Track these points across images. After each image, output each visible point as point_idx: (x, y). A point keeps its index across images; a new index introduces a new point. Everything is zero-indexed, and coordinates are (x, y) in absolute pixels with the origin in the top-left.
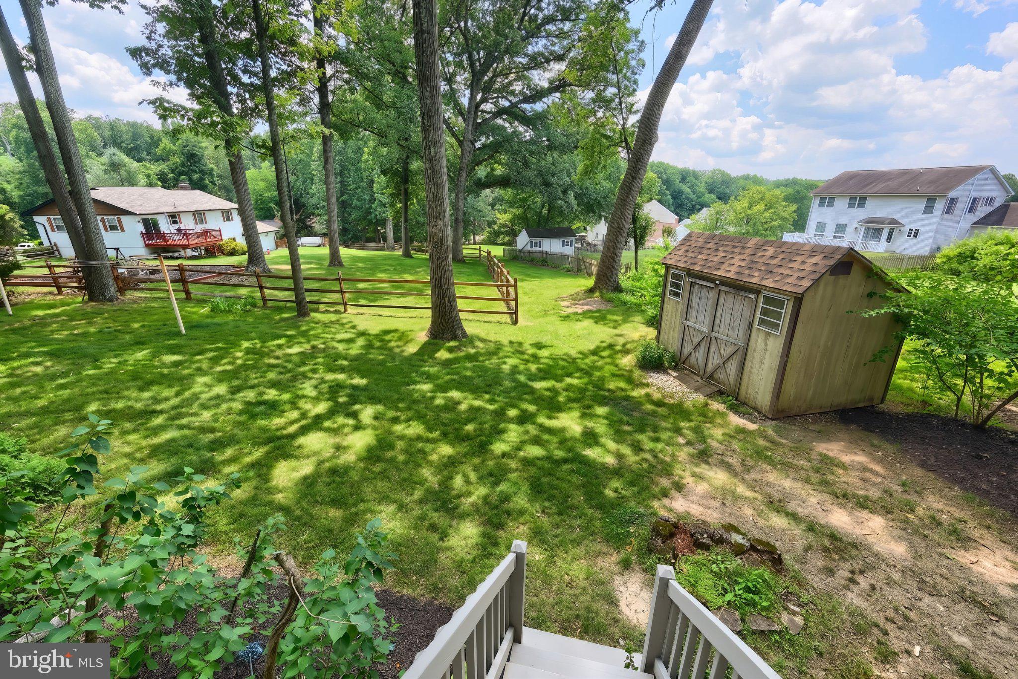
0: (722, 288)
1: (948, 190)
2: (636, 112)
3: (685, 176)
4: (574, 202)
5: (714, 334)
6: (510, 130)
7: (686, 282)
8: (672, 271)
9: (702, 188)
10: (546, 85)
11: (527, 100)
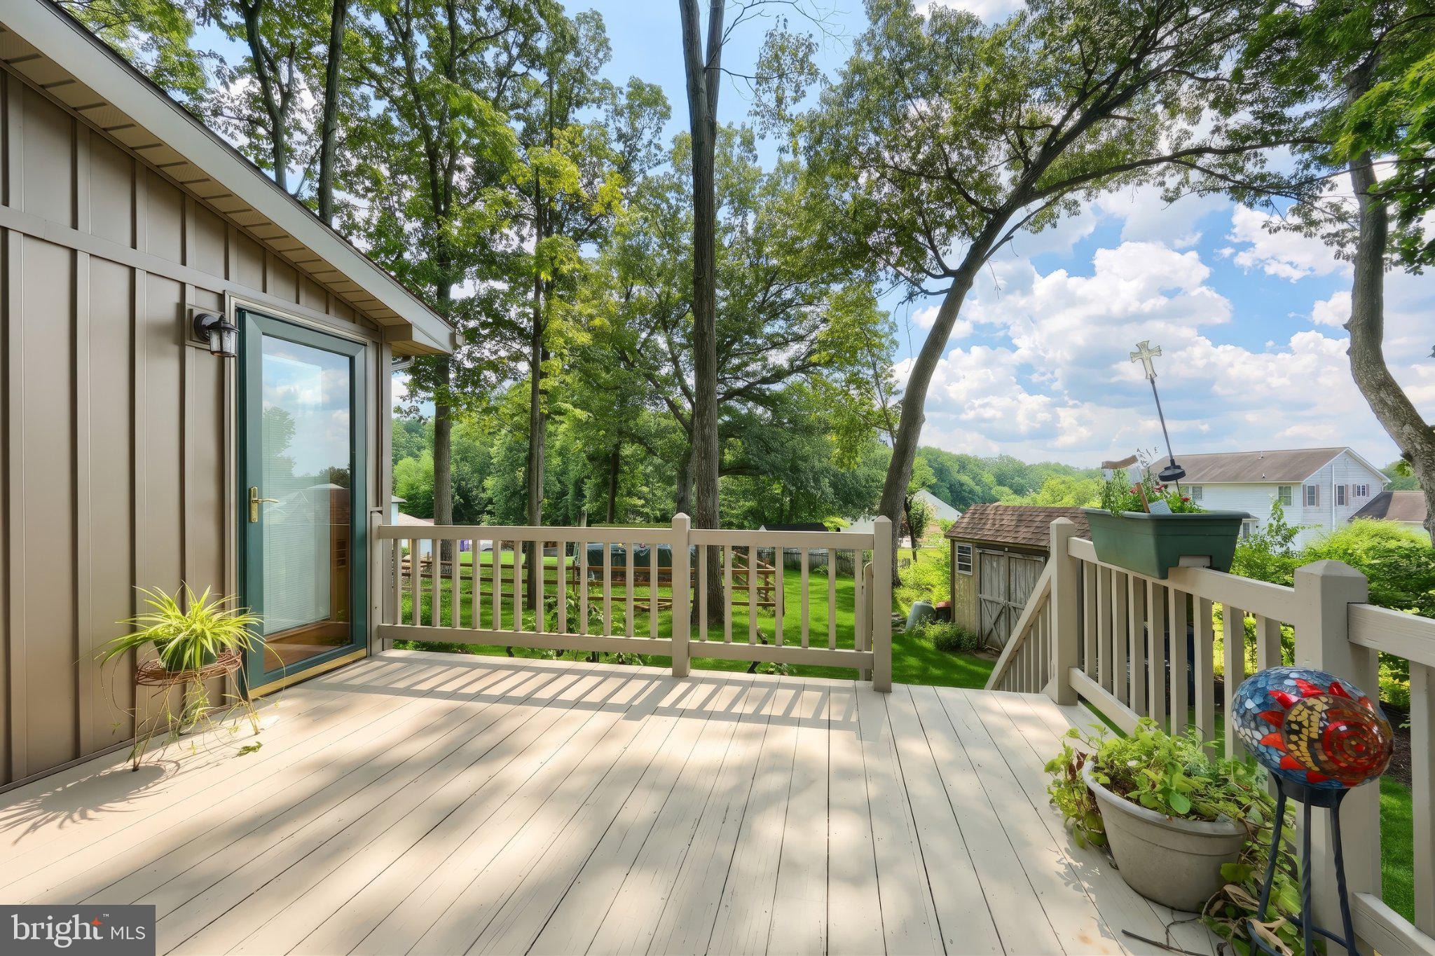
0: (1012, 555)
1: (1300, 477)
2: (896, 393)
3: (963, 464)
4: (830, 490)
5: (1012, 604)
6: (744, 411)
7: (974, 554)
8: (957, 544)
9: (988, 478)
10: (786, 366)
11: (765, 381)
